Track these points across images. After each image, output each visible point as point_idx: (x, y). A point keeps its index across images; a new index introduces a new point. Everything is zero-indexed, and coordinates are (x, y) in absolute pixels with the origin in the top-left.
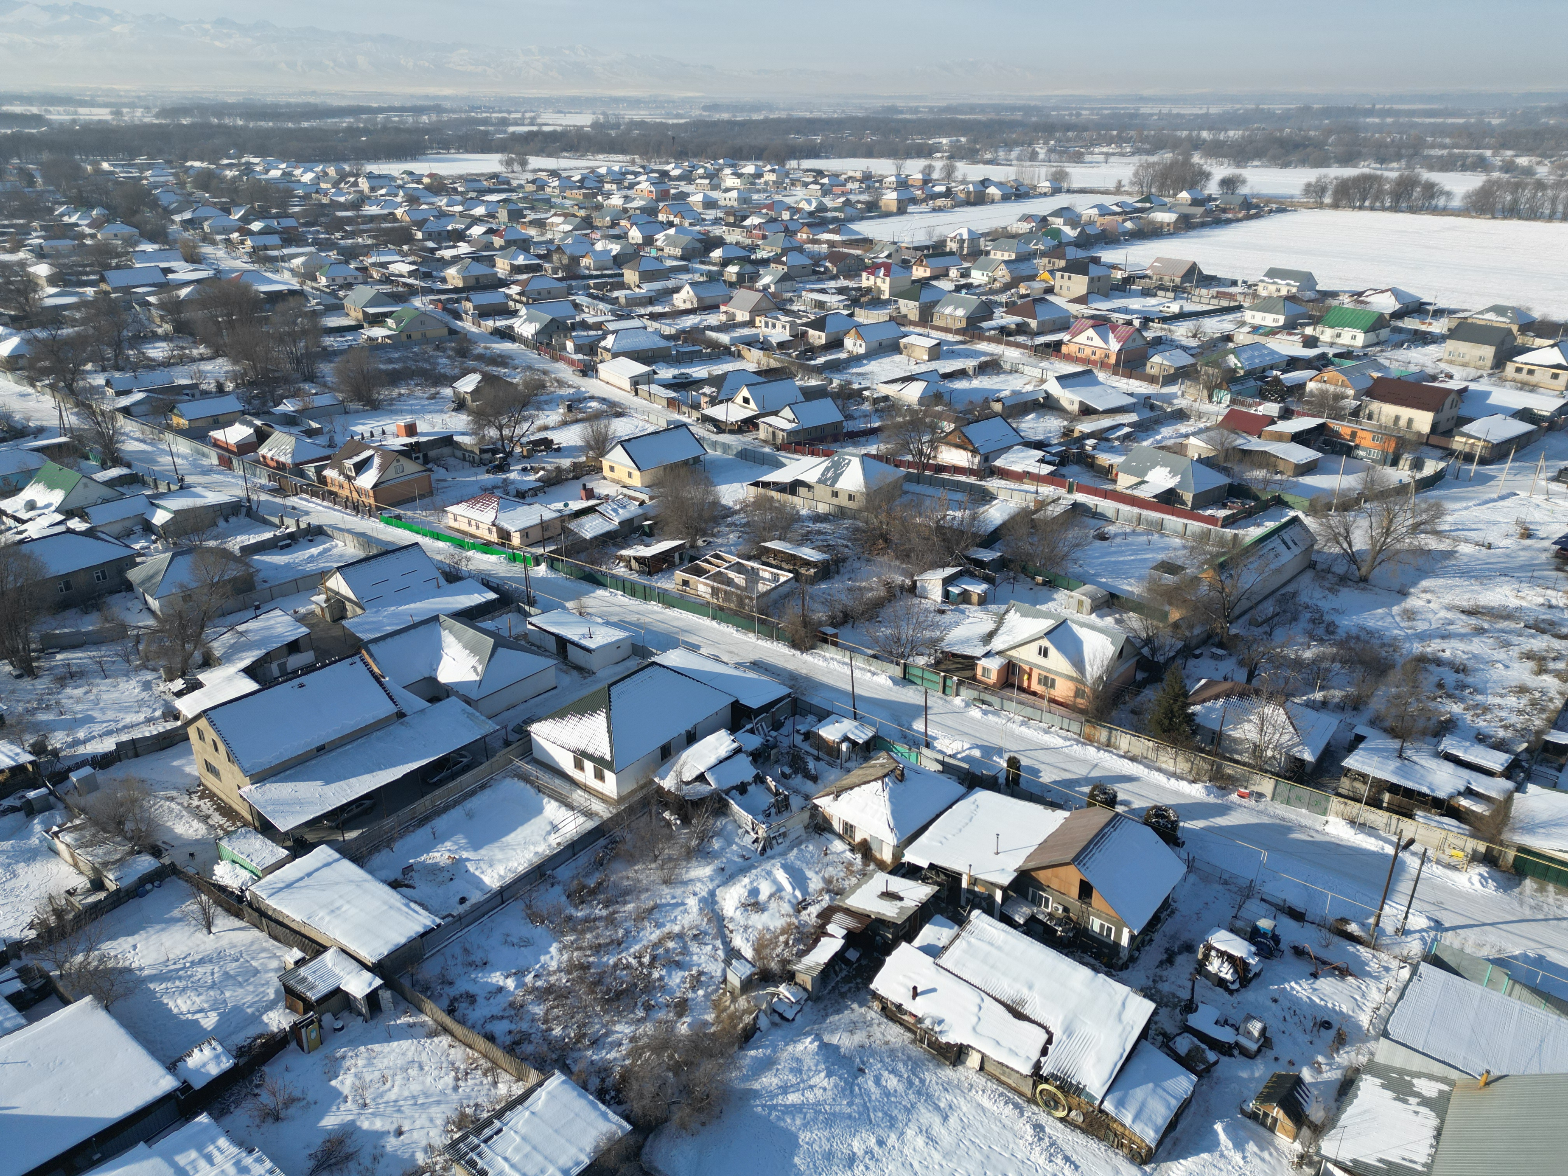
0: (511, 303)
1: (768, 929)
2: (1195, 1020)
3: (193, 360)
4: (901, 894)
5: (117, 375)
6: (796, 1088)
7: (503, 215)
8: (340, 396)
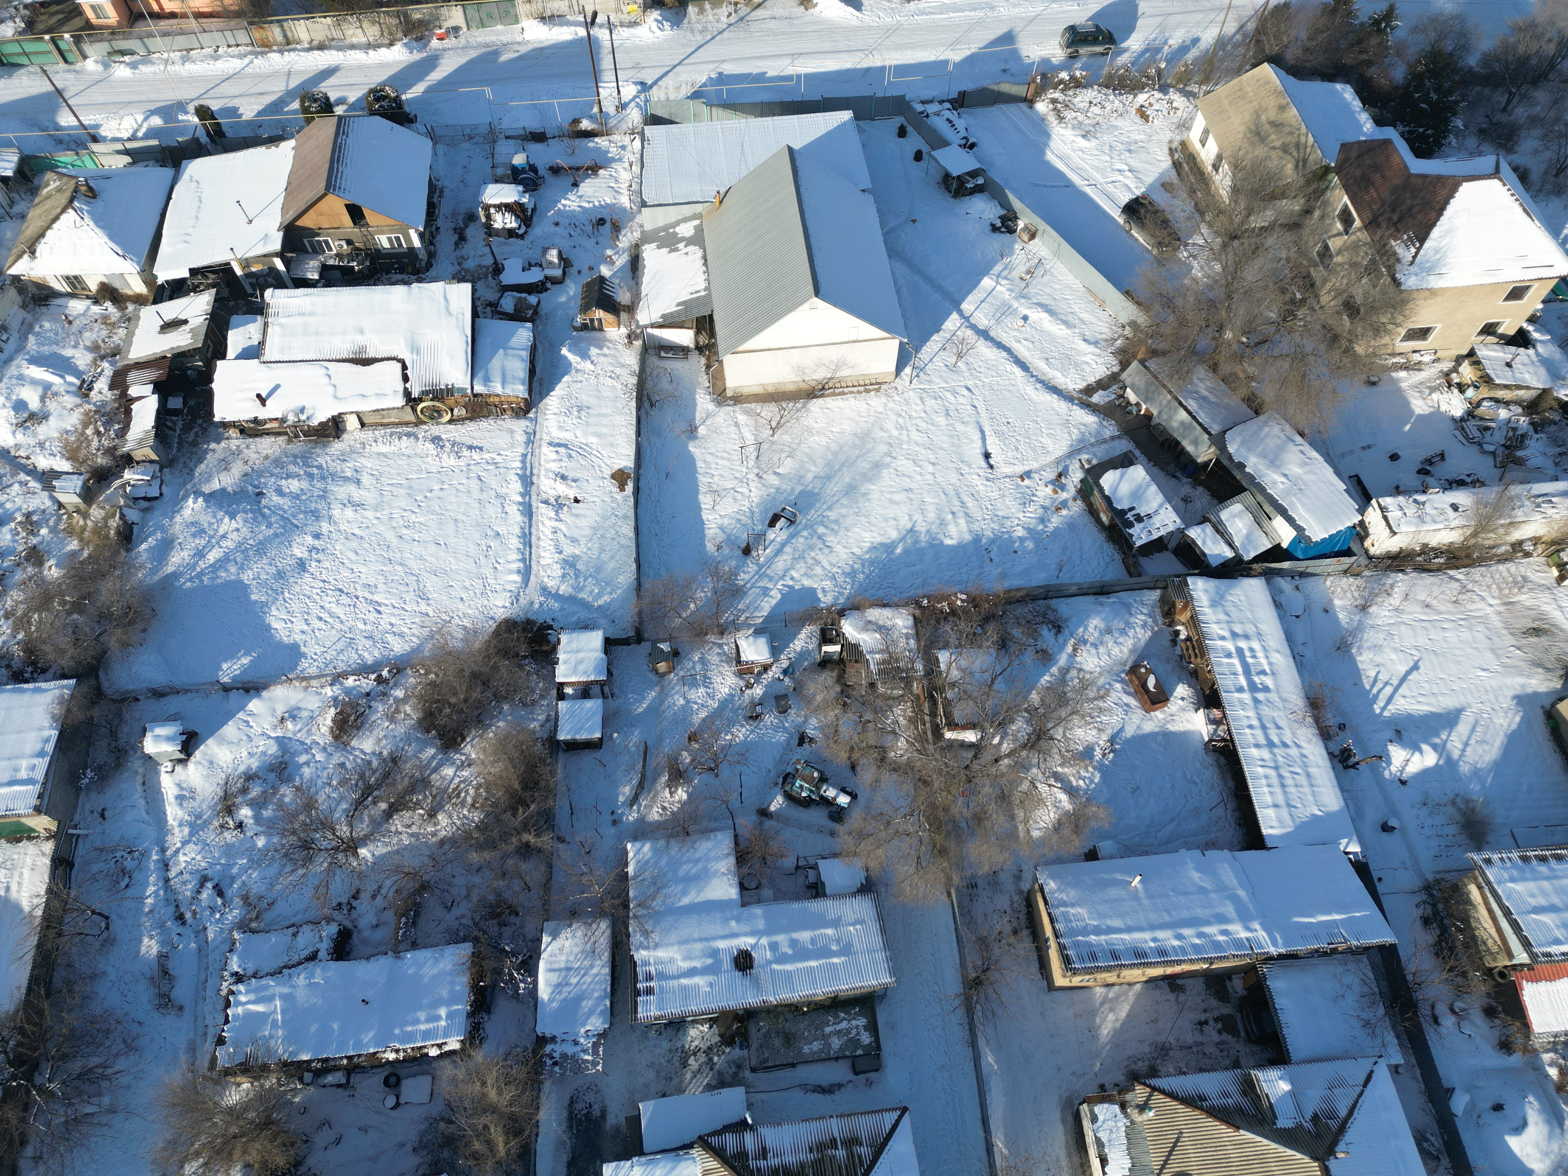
1: (67, 432)
2: (508, 278)
4: (182, 317)
6: (209, 546)
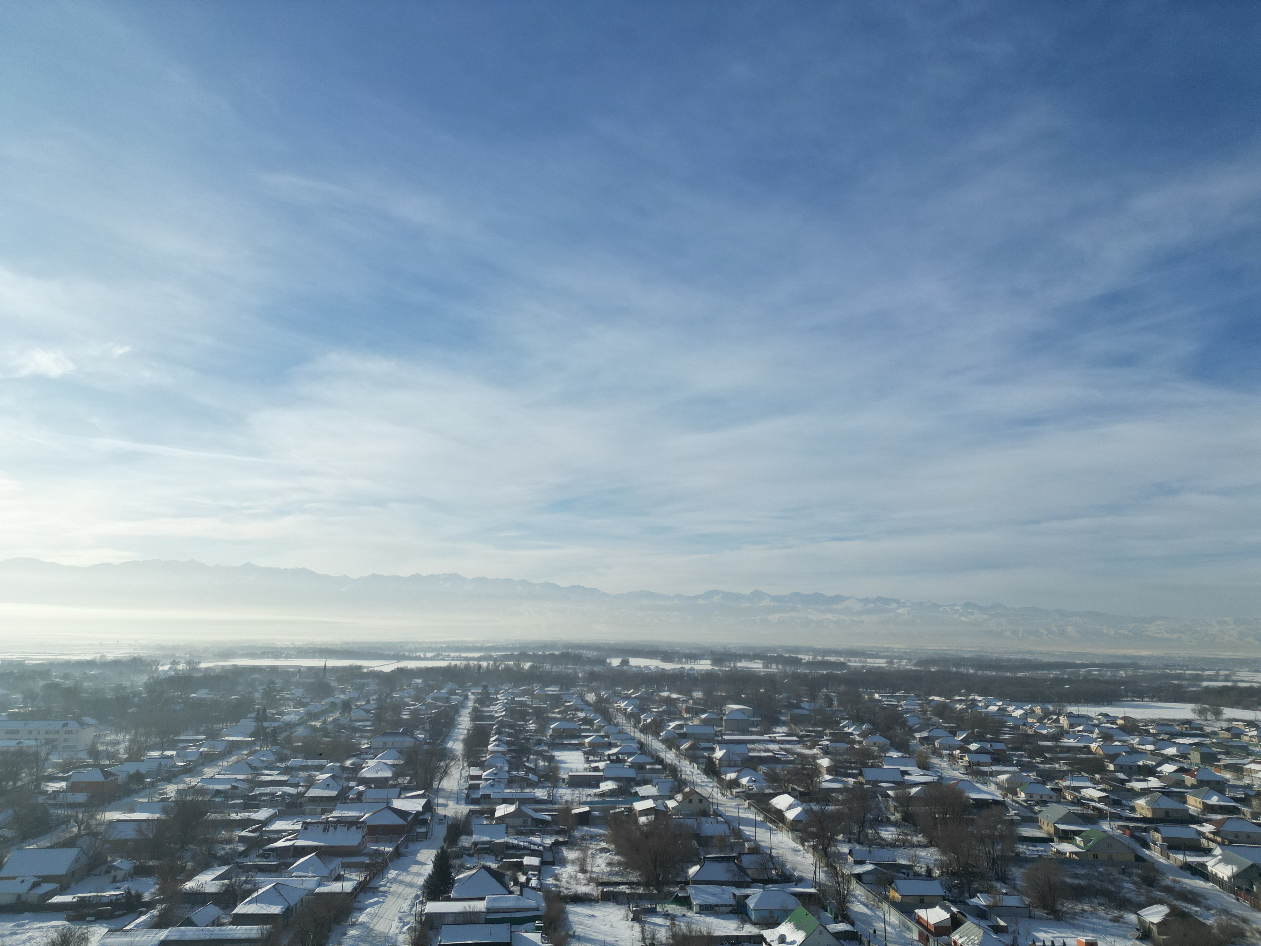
0: (1204, 841)
3: (913, 846)
5: (858, 847)
7: (1195, 757)
8: (1027, 900)
